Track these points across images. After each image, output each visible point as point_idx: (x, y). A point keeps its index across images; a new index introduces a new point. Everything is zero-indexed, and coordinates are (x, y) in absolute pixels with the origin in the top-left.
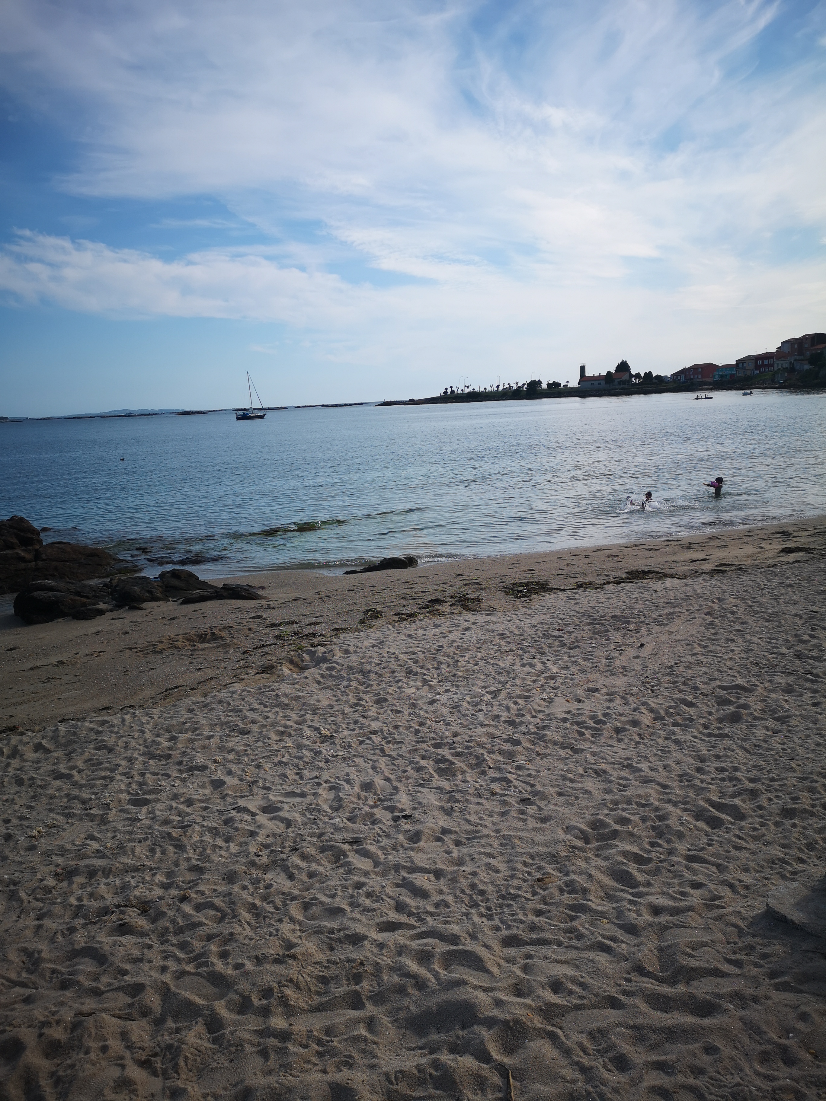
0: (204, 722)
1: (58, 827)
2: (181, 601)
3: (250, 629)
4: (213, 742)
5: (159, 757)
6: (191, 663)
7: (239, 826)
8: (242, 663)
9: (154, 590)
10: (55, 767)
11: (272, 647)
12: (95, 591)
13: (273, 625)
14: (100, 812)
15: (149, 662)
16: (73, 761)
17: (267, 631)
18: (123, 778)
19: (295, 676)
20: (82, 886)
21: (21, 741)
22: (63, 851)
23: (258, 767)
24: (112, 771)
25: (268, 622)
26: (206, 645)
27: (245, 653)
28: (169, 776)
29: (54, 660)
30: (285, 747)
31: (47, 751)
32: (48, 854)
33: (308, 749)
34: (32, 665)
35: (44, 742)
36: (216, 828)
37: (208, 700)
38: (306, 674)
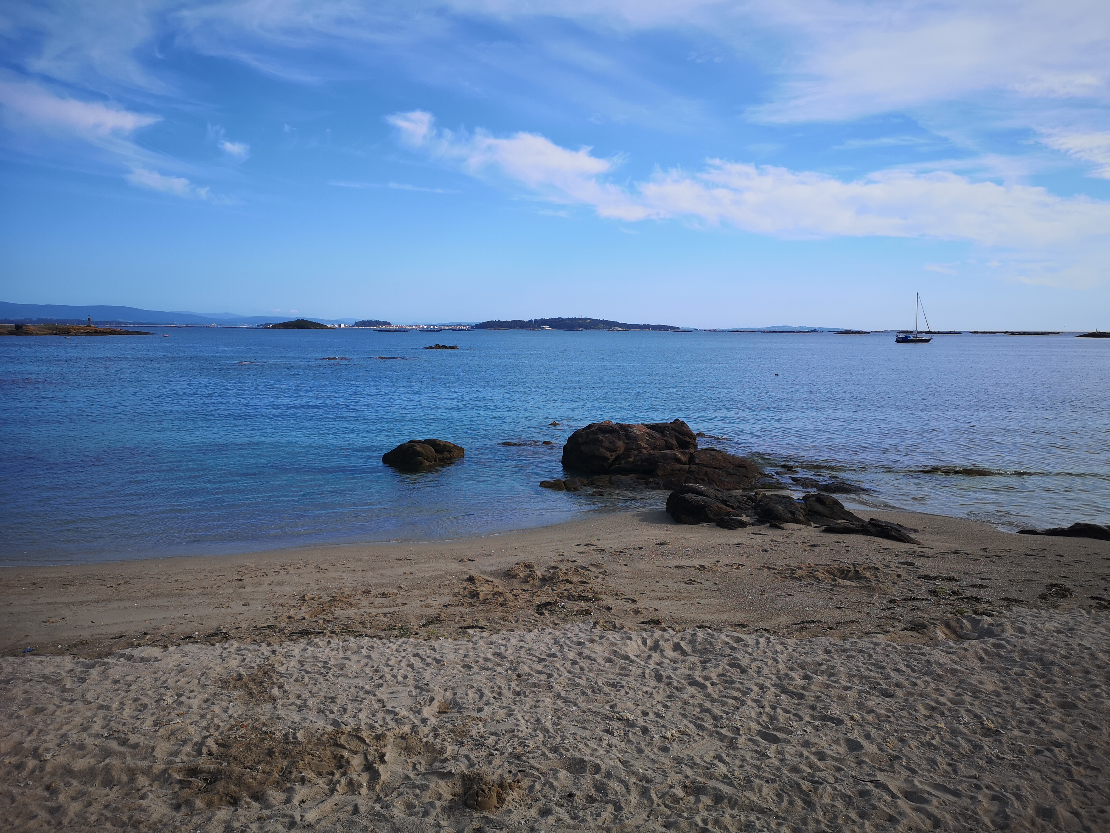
0: (842, 669)
1: (689, 736)
2: (823, 528)
3: (899, 576)
4: (852, 695)
5: (792, 694)
6: (830, 598)
7: (877, 804)
8: (888, 612)
9: (797, 512)
10: (690, 672)
11: (924, 602)
12: (739, 502)
13: (926, 577)
14: (730, 735)
15: (786, 586)
16: (707, 671)
17: (919, 582)
18: (754, 705)
19: (951, 643)
20: (708, 808)
21: (662, 636)
22: (693, 765)
23: (902, 740)
24: (744, 694)
25: (920, 572)
26: (848, 583)
27: (891, 601)
28: (801, 719)
29: (697, 563)
30: (936, 727)
31: (684, 653)
32: (678, 761)
33: (966, 739)
34: (677, 564)
35: (682, 644)
36: (850, 797)
37: (848, 645)
38: (966, 645)
